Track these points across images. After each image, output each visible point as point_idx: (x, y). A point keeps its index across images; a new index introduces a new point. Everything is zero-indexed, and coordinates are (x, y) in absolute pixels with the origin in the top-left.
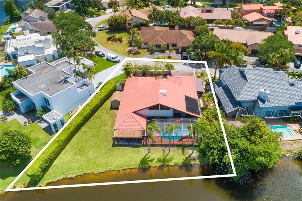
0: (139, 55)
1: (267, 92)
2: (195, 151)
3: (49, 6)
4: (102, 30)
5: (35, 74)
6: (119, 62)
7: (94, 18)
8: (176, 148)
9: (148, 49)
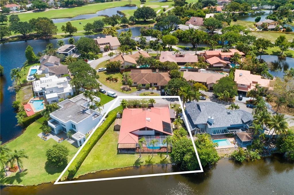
0: (131, 91)
1: (212, 118)
2: (168, 156)
3: (59, 52)
4: (102, 71)
5: (63, 108)
6: (117, 97)
7: (93, 60)
8: (157, 154)
9: (136, 86)
